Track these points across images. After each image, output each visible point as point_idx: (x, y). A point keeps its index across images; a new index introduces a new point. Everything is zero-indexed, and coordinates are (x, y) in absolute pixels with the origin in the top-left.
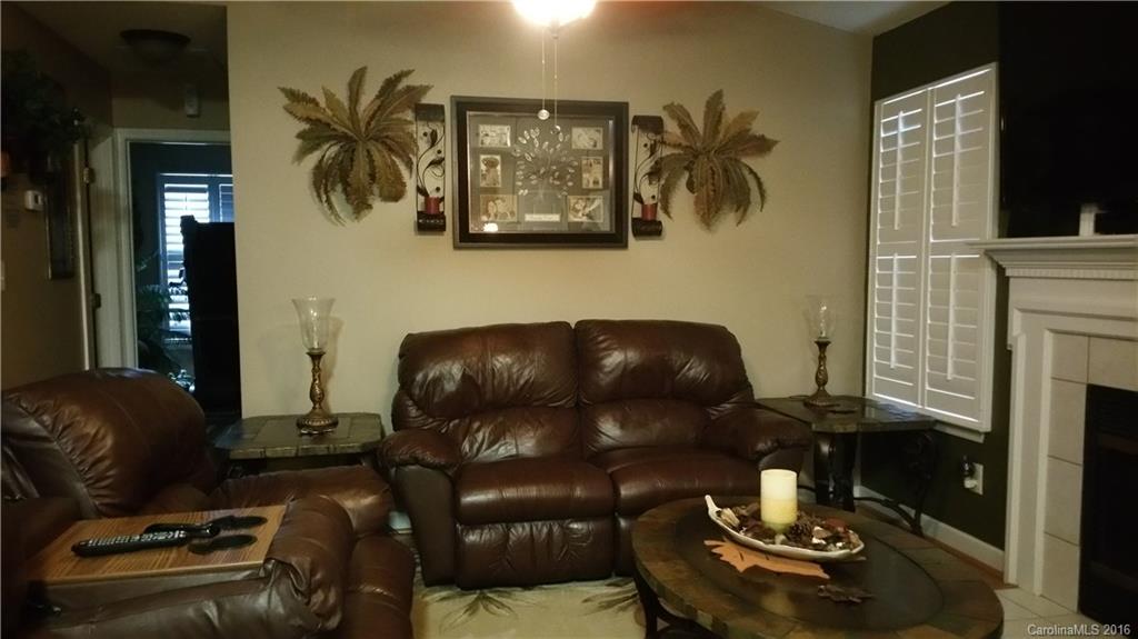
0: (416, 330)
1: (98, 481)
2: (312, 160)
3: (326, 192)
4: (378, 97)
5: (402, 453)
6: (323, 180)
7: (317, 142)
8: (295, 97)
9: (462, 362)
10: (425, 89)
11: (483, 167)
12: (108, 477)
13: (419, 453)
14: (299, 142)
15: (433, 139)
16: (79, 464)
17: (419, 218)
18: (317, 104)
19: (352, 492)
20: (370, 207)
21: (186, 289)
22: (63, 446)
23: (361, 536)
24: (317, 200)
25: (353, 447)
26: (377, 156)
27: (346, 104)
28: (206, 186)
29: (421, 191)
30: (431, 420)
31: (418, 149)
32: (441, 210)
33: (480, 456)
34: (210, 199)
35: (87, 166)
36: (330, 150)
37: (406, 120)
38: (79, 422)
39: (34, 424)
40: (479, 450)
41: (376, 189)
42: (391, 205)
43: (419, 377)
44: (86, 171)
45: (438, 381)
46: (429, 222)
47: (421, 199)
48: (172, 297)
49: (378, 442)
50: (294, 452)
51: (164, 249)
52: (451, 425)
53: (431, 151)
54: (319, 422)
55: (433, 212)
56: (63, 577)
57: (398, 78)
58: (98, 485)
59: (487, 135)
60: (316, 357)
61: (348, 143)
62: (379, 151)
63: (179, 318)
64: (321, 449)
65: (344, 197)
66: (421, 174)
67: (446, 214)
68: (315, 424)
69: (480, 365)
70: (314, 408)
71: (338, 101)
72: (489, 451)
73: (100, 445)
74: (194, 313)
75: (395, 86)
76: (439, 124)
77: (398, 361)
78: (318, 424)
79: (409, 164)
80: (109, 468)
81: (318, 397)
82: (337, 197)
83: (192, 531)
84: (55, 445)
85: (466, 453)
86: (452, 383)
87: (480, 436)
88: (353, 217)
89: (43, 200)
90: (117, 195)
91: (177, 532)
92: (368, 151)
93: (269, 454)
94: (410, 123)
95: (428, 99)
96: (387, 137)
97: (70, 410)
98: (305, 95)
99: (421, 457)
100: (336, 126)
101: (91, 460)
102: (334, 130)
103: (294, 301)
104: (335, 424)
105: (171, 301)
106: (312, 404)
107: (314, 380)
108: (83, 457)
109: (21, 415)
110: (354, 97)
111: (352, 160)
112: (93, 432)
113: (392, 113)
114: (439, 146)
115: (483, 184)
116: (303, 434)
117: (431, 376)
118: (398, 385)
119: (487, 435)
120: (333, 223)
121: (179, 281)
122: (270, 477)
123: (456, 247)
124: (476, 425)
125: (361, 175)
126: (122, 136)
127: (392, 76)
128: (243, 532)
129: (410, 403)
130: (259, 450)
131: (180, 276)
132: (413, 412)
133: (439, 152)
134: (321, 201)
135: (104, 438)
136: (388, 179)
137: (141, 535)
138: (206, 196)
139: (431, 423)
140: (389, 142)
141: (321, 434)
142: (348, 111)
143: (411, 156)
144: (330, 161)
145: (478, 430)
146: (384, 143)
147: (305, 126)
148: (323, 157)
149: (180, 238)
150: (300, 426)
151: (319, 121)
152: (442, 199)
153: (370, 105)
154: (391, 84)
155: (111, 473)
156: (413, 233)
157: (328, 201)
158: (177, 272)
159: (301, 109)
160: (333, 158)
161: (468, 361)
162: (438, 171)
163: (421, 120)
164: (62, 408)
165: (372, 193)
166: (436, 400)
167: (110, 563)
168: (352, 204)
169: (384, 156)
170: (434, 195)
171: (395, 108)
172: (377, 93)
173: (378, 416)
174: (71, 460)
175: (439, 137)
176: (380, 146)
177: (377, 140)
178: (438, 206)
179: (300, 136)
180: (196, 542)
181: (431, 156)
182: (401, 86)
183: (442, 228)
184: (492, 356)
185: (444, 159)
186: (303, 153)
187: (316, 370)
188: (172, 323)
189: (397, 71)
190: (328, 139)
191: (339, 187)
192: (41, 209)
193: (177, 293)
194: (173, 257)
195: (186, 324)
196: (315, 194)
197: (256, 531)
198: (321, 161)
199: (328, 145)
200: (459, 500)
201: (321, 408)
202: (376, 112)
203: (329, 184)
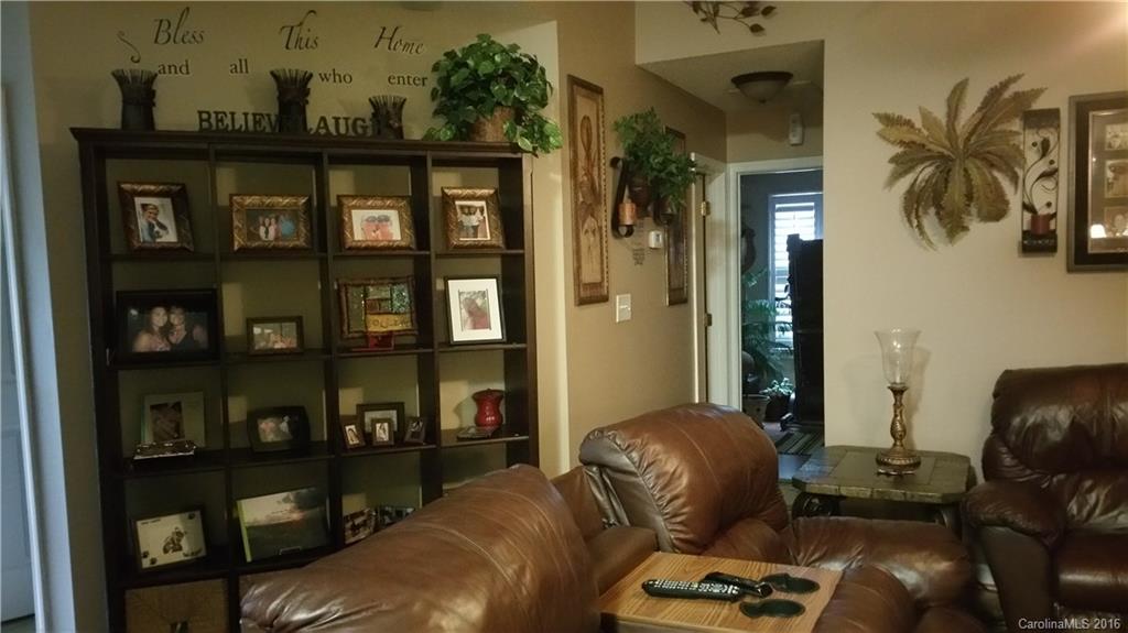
0: (1015, 366)
1: (675, 516)
2: (904, 184)
3: (917, 217)
4: (980, 109)
5: (988, 512)
6: (914, 204)
7: (910, 164)
8: (888, 120)
9: (1071, 408)
10: (1036, 93)
11: (1110, 174)
12: (683, 514)
13: (1009, 514)
14: (892, 166)
15: (1045, 148)
16: (660, 498)
17: (1024, 238)
18: (912, 126)
19: (924, 554)
20: (965, 229)
21: (789, 302)
22: (648, 481)
23: (932, 604)
24: (908, 225)
25: (931, 497)
26: (974, 173)
27: (944, 121)
28: (812, 204)
29: (1028, 207)
30: (1028, 472)
31: (1025, 162)
32: (1052, 227)
33: (1091, 521)
34: (816, 216)
35: (704, 200)
36: (925, 172)
37: (1011, 131)
38: (661, 460)
39: (625, 460)
40: (1090, 514)
41: (974, 210)
42: (992, 225)
43: (1017, 421)
44: (703, 205)
45: (1039, 428)
46: (1037, 241)
47: (1028, 216)
48: (778, 310)
49: (963, 494)
50: (869, 493)
51: (773, 264)
52: (1055, 479)
53: (1041, 162)
54: (900, 461)
55: (1040, 232)
56: (631, 615)
57: (1005, 85)
58: (674, 520)
59: (1116, 136)
60: (898, 392)
61: (945, 164)
62: (978, 168)
63: (783, 330)
64: (897, 494)
65: (937, 220)
66: (1028, 189)
67: (1058, 232)
68: (895, 462)
69: (1095, 412)
70: (895, 445)
71: (935, 119)
72: (1103, 518)
73: (677, 483)
74: (796, 325)
75: (1001, 94)
76: (1052, 130)
77: (992, 400)
78: (898, 463)
79: (1014, 179)
80: (684, 506)
81: (900, 433)
82: (930, 221)
83: (745, 587)
84: (640, 480)
85: (1073, 516)
86: (1057, 432)
87: (1092, 498)
88: (947, 240)
89: (664, 239)
90: (727, 224)
91: (731, 587)
92: (966, 170)
93: (844, 492)
94: (1017, 133)
95: (1040, 104)
96: (989, 152)
97: (655, 448)
98: (900, 118)
99: (1010, 519)
100: (932, 147)
101: (668, 496)
102: (929, 150)
103: (877, 334)
104: (916, 465)
105: (778, 314)
106: (892, 441)
107: (896, 416)
108: (663, 493)
109: (616, 451)
110: (953, 113)
111: (946, 181)
112: (672, 470)
113: (995, 125)
114: (1052, 156)
115: (1109, 195)
116: (879, 474)
117: (1031, 420)
118: (991, 428)
119: (1102, 498)
120: (925, 248)
121: (784, 295)
122: (838, 521)
123: (1069, 270)
124: (1088, 484)
125: (956, 197)
126: (734, 170)
127: (997, 84)
128: (793, 597)
129: (1004, 450)
130: (833, 487)
131: (786, 291)
132: (1008, 460)
133: (1052, 162)
134: (911, 225)
135: (680, 476)
136: (988, 198)
137: (700, 583)
138: (812, 213)
139: (1028, 475)
140: (990, 157)
141: (900, 476)
142: (946, 129)
143: (1017, 169)
144: (923, 184)
145: (1090, 490)
146: (984, 159)
147: (899, 150)
148: (916, 180)
149: (786, 255)
150: (880, 463)
151: (913, 143)
152: (1054, 215)
153: (970, 120)
154: (995, 93)
155: (685, 510)
156: (1016, 255)
157: (920, 226)
158: (782, 287)
159: (895, 133)
160: (927, 181)
161: (1079, 407)
162: (1049, 184)
163: (1030, 127)
164: (648, 446)
165: (969, 214)
166: (1036, 449)
167: (670, 608)
168: (945, 227)
169: (984, 173)
170: (1043, 211)
171: (1000, 118)
172: (979, 105)
173: (966, 459)
174: (653, 495)
175: (1051, 147)
176: (979, 163)
177: (975, 157)
178: (1048, 225)
179: (892, 160)
180: (748, 600)
181: (1043, 167)
182: (1007, 94)
183: (1052, 249)
184: (1113, 403)
185: (1056, 170)
186: (896, 176)
187: (898, 406)
188: (778, 334)
189: (1004, 78)
190: (922, 161)
191: (932, 211)
192: (662, 246)
193: (782, 306)
194: (780, 273)
195: (789, 335)
196: (905, 219)
197: (806, 600)
198: (913, 185)
199: (922, 166)
200: (1058, 579)
201: (902, 445)
202: (976, 127)
203: (920, 209)
